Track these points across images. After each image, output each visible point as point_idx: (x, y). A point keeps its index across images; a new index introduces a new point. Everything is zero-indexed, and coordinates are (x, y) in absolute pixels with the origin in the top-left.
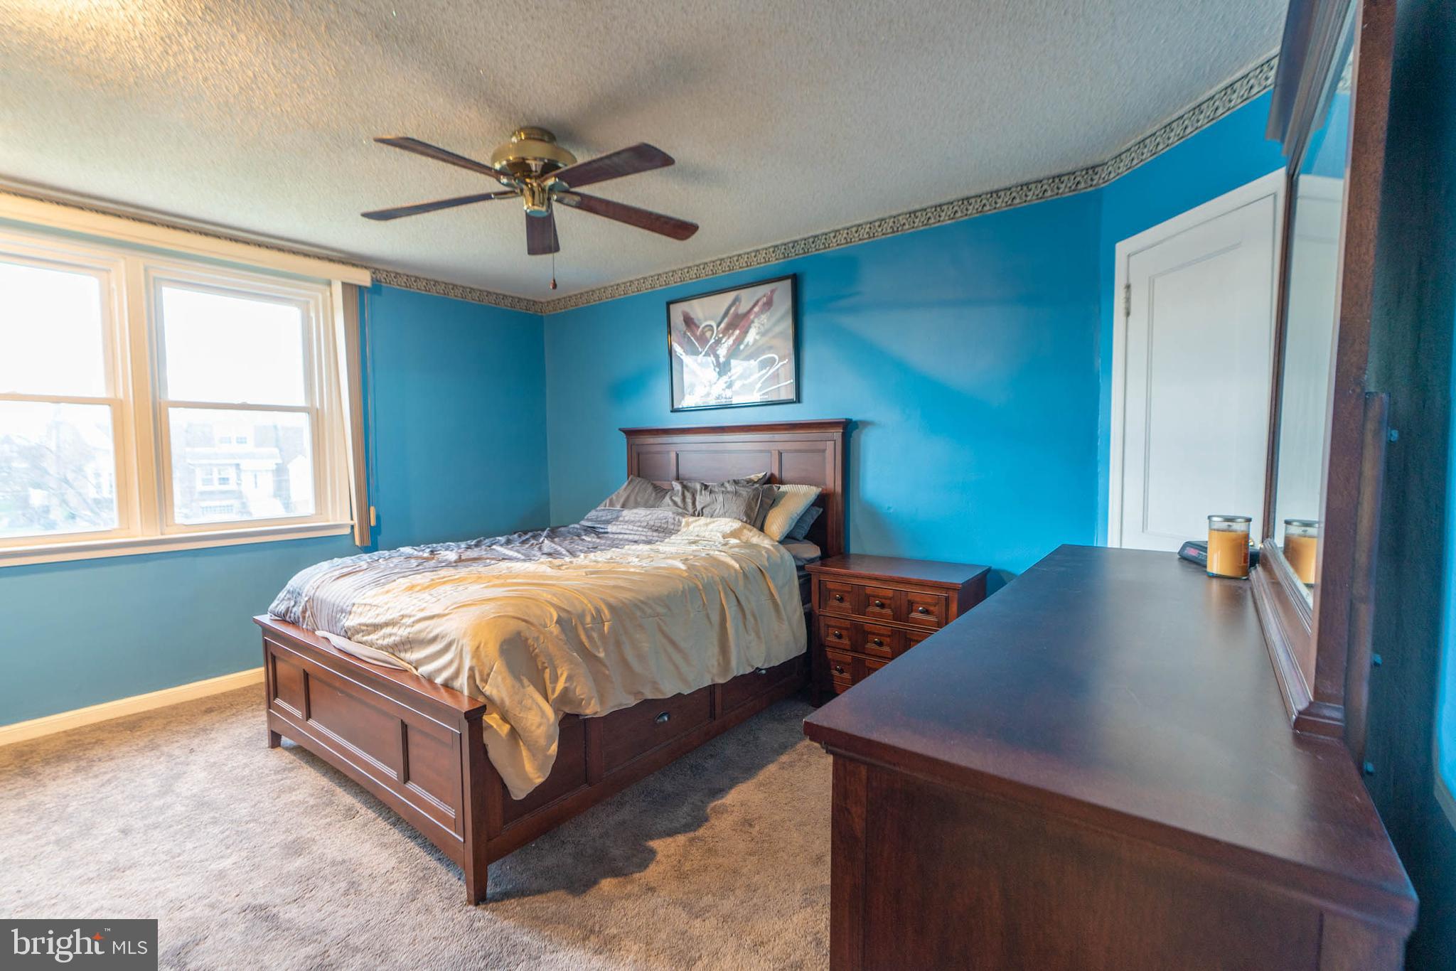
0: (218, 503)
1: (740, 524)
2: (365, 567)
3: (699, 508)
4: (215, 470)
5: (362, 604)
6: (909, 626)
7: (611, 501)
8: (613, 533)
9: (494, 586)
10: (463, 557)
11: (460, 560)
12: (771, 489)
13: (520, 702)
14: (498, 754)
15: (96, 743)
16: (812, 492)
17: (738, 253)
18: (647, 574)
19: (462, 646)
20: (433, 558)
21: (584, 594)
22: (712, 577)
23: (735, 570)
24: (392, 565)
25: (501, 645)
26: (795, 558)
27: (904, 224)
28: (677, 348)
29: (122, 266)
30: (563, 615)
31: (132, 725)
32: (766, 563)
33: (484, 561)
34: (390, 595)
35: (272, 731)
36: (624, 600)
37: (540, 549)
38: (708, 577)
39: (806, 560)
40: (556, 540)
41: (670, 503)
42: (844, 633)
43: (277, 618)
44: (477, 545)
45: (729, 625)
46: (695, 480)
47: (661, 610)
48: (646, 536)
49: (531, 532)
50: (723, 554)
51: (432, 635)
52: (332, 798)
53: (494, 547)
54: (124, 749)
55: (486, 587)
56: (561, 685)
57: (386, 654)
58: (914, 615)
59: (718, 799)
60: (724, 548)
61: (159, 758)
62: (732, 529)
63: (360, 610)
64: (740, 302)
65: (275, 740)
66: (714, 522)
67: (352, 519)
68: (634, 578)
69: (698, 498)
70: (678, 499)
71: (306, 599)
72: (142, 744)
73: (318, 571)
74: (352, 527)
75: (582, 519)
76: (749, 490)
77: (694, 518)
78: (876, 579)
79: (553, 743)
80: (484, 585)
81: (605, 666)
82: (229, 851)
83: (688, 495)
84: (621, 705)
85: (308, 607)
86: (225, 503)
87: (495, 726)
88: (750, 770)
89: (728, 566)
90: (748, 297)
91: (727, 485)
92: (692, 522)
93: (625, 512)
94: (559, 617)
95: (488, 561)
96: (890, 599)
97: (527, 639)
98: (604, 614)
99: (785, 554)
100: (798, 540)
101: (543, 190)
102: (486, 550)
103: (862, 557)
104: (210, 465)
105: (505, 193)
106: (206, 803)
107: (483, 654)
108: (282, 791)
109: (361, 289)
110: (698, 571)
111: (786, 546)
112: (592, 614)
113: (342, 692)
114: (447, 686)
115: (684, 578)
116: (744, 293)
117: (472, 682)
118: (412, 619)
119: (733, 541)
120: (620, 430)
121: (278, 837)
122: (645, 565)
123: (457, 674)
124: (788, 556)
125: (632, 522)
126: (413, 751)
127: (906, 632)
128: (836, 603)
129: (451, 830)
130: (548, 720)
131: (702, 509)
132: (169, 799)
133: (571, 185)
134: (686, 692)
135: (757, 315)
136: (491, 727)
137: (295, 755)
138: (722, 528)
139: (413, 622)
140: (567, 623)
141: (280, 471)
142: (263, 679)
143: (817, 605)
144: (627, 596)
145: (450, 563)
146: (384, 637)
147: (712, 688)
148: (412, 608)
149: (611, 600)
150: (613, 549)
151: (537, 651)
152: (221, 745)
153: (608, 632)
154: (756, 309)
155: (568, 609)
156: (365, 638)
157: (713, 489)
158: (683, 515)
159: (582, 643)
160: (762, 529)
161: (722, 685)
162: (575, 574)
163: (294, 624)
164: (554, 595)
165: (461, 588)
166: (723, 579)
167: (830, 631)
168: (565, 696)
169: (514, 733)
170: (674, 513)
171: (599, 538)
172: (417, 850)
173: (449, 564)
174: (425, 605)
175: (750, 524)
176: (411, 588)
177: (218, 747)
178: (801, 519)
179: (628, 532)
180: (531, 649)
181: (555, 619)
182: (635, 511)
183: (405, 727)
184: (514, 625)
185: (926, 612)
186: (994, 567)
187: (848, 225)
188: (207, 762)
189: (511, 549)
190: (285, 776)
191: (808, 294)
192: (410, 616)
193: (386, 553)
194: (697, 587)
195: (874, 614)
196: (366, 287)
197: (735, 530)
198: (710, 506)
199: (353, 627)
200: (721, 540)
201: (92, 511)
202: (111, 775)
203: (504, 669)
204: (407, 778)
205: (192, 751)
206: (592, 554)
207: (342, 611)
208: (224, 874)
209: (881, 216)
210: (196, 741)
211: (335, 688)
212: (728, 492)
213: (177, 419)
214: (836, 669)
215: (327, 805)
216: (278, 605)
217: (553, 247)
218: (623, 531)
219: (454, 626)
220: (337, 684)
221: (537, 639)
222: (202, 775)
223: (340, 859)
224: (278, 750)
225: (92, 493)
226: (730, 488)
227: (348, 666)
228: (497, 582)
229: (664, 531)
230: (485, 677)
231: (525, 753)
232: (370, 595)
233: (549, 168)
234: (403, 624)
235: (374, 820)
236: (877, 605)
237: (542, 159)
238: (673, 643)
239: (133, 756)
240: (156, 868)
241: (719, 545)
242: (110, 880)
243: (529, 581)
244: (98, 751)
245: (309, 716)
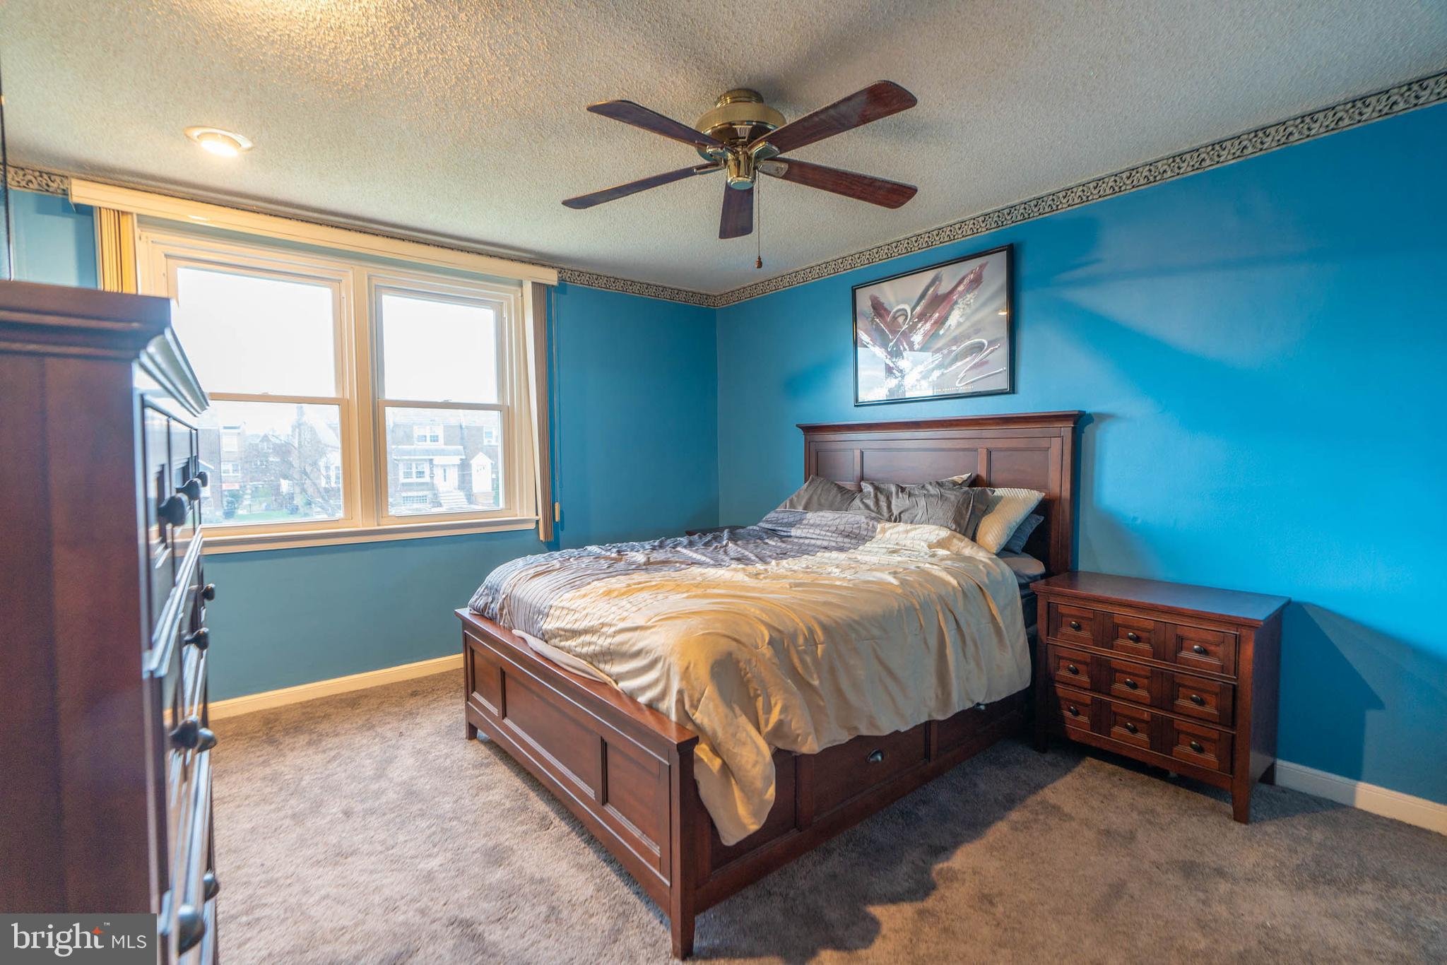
0: (415, 494)
1: (949, 532)
2: (558, 566)
3: (896, 512)
4: (414, 465)
5: (560, 607)
6: (1178, 668)
7: (791, 501)
8: (797, 537)
9: (695, 596)
10: (652, 560)
11: (648, 563)
12: (984, 492)
13: (734, 735)
14: (709, 792)
15: (324, 716)
16: (1032, 497)
17: (937, 226)
18: (855, 588)
19: (669, 665)
20: (621, 560)
21: (794, 610)
22: (929, 595)
23: (953, 587)
24: (583, 566)
25: (712, 668)
26: (1017, 574)
27: (1165, 171)
28: (863, 336)
29: (351, 274)
30: (775, 634)
31: (353, 701)
32: (987, 581)
33: (672, 564)
34: (587, 599)
35: (470, 724)
36: (838, 620)
37: (725, 552)
38: (923, 594)
39: (1029, 577)
40: (739, 542)
41: (861, 506)
42: (1081, 667)
43: (475, 612)
44: (661, 546)
45: (950, 651)
46: (890, 482)
47: (876, 632)
48: (837, 542)
49: (711, 533)
50: (935, 567)
51: (635, 648)
52: (527, 803)
53: (679, 549)
54: (347, 726)
55: (688, 597)
56: (775, 716)
57: (585, 662)
58: (1185, 654)
59: (943, 861)
60: (933, 560)
61: (374, 739)
62: (939, 538)
63: (558, 613)
64: (940, 281)
65: (472, 732)
66: (916, 529)
67: (537, 515)
68: (844, 593)
69: (894, 501)
70: (871, 503)
71: (504, 596)
72: (360, 723)
73: (513, 568)
74: (537, 522)
75: (760, 520)
76: (958, 494)
77: (892, 524)
78: (1130, 605)
79: (770, 786)
80: (685, 595)
81: (820, 696)
82: (436, 850)
83: (882, 498)
84: (835, 741)
85: (506, 605)
86: (421, 494)
87: (706, 760)
88: (975, 827)
89: (945, 583)
90: (948, 277)
91: (929, 487)
92: (889, 528)
93: (809, 515)
94: (771, 637)
95: (678, 565)
96: (1149, 631)
97: (738, 662)
98: (818, 635)
99: (1004, 570)
100: (1017, 553)
101: (749, 158)
102: (671, 552)
103: (1096, 576)
104: (410, 460)
105: (705, 167)
106: (415, 792)
107: (693, 677)
108: (480, 789)
109: (548, 288)
110: (912, 587)
111: (1006, 559)
112: (804, 634)
113: (539, 696)
114: (651, 706)
115: (897, 594)
116: (945, 272)
117: (680, 707)
118: (613, 629)
119: (942, 552)
120: (797, 426)
121: (479, 842)
122: (849, 577)
123: (663, 695)
124: (1008, 572)
125: (819, 525)
126: (612, 773)
127: (1173, 675)
128: (1071, 631)
129: (656, 868)
130: (764, 757)
131: (900, 514)
132: (383, 784)
133: (782, 150)
134: (904, 728)
135: (962, 295)
136: (702, 760)
137: (490, 749)
138: (926, 536)
139: (615, 633)
140: (781, 642)
141: (464, 466)
142: (462, 665)
143: (1045, 632)
144: (838, 614)
145: (640, 565)
146: (583, 645)
147: (928, 724)
148: (612, 616)
149: (823, 618)
150: (806, 556)
151: (749, 675)
152: (425, 731)
153: (822, 656)
154: (961, 288)
155: (780, 628)
156: (563, 644)
157: (912, 492)
158: (878, 520)
159: (794, 669)
160: (974, 539)
161: (939, 722)
162: (779, 586)
163: (492, 620)
164: (762, 610)
165: (660, 597)
166: (941, 598)
167: (1061, 664)
168: (779, 730)
169: (726, 768)
170: (867, 518)
171: (783, 542)
172: (613, 877)
173: (639, 568)
174: (625, 614)
175: (960, 533)
176: (608, 593)
177: (423, 733)
178: (1020, 529)
179: (814, 536)
180: (743, 673)
181: (767, 639)
182: (821, 514)
183: (604, 745)
184: (726, 645)
185: (1203, 652)
186: (1295, 598)
187: (1084, 180)
188: (413, 748)
189: (696, 551)
190: (482, 772)
191: (1027, 268)
192: (610, 625)
193: (575, 552)
194: (913, 605)
195: (1124, 649)
196: (553, 286)
197: (943, 539)
198: (909, 512)
199: (551, 630)
200: (926, 549)
201: (323, 499)
202: (337, 751)
203: (716, 695)
204: (605, 800)
205: (401, 734)
206: (785, 561)
207: (540, 612)
208: (432, 876)
209: (1130, 166)
210: (404, 724)
211: (533, 692)
212: (932, 496)
213: (392, 416)
214: (1070, 710)
215: (522, 811)
216: (477, 600)
217: (746, 229)
218: (809, 536)
219: (659, 640)
220: (534, 688)
221: (749, 661)
222: (411, 761)
223: (538, 876)
224: (475, 742)
225: (323, 483)
226: (933, 490)
227: (544, 669)
228: (700, 592)
229: (857, 537)
230: (695, 702)
231: (737, 793)
232: (566, 598)
233: (758, 131)
234: (603, 634)
235: (569, 834)
236: (1130, 638)
237: (749, 122)
238: (890, 673)
239: (354, 734)
240: (373, 858)
241: (926, 557)
242: (335, 865)
243: (732, 592)
244: (325, 727)
245: (505, 715)
